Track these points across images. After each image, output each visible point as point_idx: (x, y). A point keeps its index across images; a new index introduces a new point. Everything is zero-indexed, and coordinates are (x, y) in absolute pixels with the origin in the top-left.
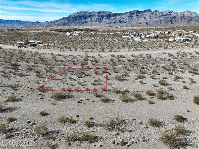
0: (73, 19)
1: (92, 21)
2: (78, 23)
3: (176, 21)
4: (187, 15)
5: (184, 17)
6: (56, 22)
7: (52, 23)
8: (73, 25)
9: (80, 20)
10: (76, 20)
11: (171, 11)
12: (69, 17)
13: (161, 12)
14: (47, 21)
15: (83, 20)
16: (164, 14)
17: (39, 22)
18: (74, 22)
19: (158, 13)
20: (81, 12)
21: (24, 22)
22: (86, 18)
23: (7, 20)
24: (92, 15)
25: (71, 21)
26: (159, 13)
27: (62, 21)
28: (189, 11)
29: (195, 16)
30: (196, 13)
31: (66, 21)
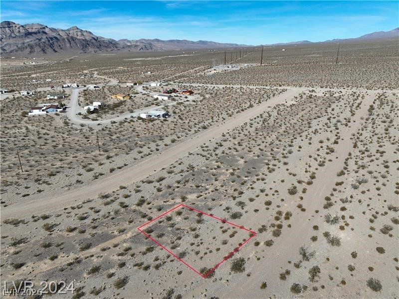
3: (61, 46)
4: (75, 34)
5: (73, 39)
11: (42, 25)
13: (22, 26)
16: (30, 30)
19: (16, 27)
26: (18, 27)
28: (77, 29)
29: (91, 38)
30: (90, 33)
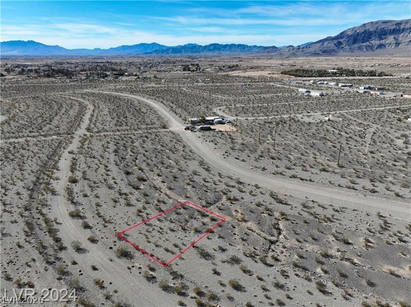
0: (348, 41)
1: (398, 44)
2: (360, 48)
6: (310, 47)
7: (301, 50)
8: (345, 54)
9: (366, 42)
10: (355, 41)
12: (342, 35)
14: (292, 46)
15: (373, 41)
17: (276, 48)
18: (349, 46)
20: (372, 23)
21: (250, 47)
22: (382, 37)
23: (224, 44)
24: (401, 27)
25: (342, 44)
27: (323, 44)
31: (332, 45)
